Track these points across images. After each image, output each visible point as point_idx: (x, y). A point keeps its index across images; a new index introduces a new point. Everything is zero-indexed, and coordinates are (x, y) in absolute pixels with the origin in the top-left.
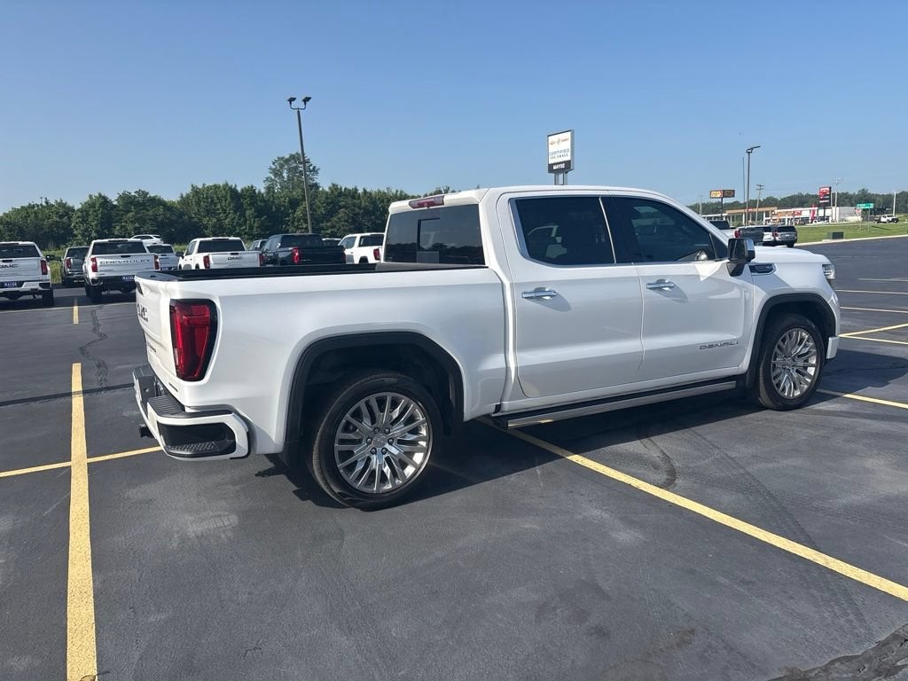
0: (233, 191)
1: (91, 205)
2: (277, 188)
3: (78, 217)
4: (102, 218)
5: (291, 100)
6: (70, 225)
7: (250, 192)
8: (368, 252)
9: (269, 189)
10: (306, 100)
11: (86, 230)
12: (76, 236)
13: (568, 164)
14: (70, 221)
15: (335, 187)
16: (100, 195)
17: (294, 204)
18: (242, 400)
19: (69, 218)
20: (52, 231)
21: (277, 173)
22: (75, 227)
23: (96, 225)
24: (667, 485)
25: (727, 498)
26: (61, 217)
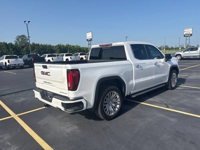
0: (6, 44)
2: (18, 43)
5: (25, 22)
7: (11, 44)
8: (50, 58)
9: (16, 43)
10: (29, 22)
13: (91, 39)
15: (33, 43)
17: (23, 47)
18: (85, 95)
21: (18, 40)
24: (168, 107)
25: (183, 109)
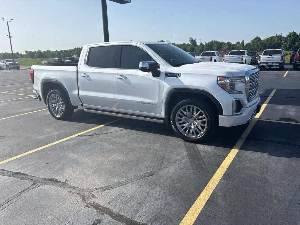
1: (289, 36)
3: (284, 40)
4: (292, 40)
6: (281, 43)
11: (286, 45)
12: (282, 47)
14: (281, 42)
16: (294, 32)
19: (281, 40)
20: (274, 45)
22: (282, 44)
23: (289, 43)
26: (279, 40)
